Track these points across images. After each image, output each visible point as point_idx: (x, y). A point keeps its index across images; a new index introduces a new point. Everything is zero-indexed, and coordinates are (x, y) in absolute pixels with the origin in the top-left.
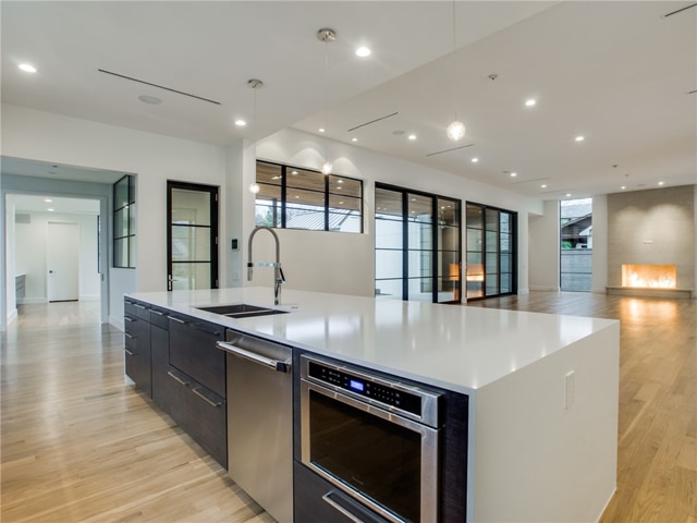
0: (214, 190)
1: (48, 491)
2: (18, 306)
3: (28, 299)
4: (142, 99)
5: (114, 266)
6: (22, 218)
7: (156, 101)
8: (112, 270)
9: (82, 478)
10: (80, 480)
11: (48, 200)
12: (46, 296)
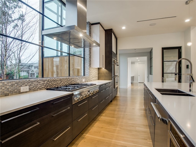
0: (179, 48)
1: (114, 128)
2: (132, 83)
3: (135, 82)
4: (150, 25)
5: (150, 74)
6: (133, 63)
7: (155, 24)
8: (150, 75)
9: (121, 129)
10: (120, 129)
11: (137, 58)
12: (138, 81)
